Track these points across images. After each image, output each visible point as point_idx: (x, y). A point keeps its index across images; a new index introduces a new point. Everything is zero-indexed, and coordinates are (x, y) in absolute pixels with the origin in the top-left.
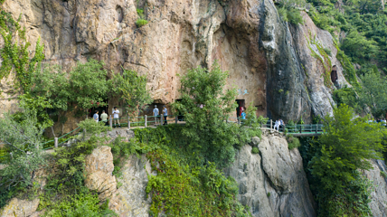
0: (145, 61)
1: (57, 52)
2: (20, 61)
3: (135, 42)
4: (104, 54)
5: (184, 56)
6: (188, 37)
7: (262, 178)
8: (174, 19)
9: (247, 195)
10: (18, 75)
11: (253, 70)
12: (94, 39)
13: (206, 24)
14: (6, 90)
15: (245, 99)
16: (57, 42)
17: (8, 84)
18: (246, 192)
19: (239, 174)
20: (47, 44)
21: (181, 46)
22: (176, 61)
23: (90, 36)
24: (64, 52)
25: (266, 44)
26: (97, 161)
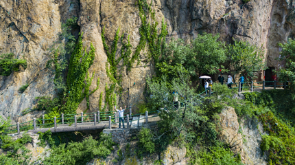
0: (250, 33)
1: (176, 29)
2: (152, 37)
3: (243, 16)
4: (214, 28)
6: (278, 11)
10: (150, 47)
12: (208, 15)
14: (143, 60)
16: (175, 21)
17: (144, 55)
20: (169, 23)
21: (272, 20)
22: (267, 33)
23: (204, 14)
24: (182, 29)
26: (227, 120)
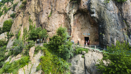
0: (49, 26)
1: (37, 26)
5: (66, 23)
6: (67, 17)
7: (83, 67)
8: (59, 13)
9: (75, 71)
11: (92, 26)
13: (70, 12)
15: (89, 37)
18: (75, 70)
19: (74, 63)
21: (65, 20)
25: (92, 15)
